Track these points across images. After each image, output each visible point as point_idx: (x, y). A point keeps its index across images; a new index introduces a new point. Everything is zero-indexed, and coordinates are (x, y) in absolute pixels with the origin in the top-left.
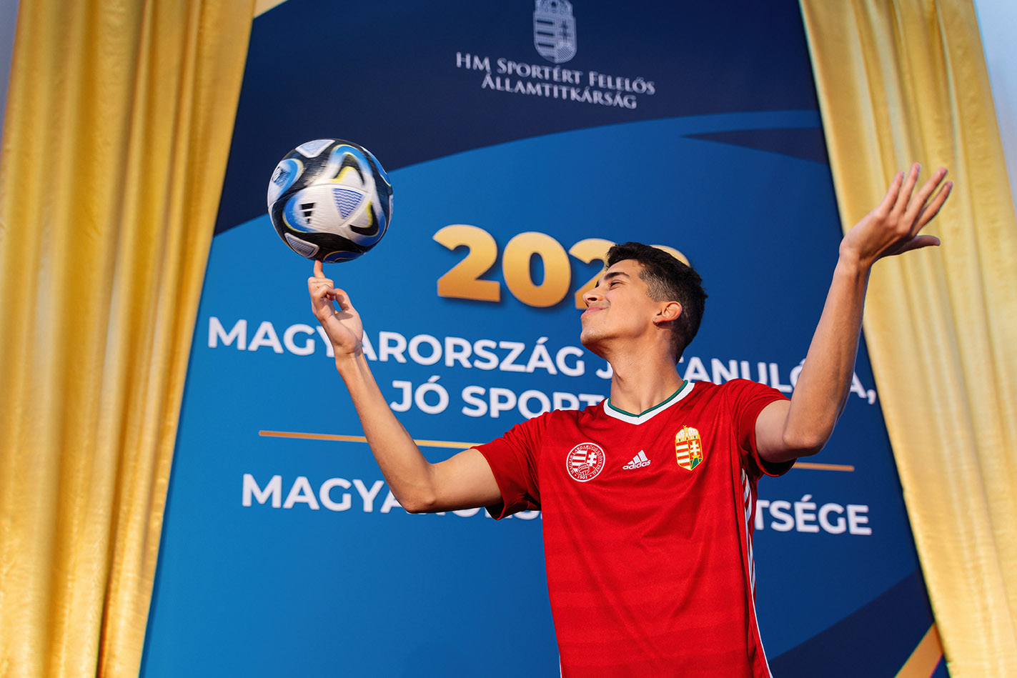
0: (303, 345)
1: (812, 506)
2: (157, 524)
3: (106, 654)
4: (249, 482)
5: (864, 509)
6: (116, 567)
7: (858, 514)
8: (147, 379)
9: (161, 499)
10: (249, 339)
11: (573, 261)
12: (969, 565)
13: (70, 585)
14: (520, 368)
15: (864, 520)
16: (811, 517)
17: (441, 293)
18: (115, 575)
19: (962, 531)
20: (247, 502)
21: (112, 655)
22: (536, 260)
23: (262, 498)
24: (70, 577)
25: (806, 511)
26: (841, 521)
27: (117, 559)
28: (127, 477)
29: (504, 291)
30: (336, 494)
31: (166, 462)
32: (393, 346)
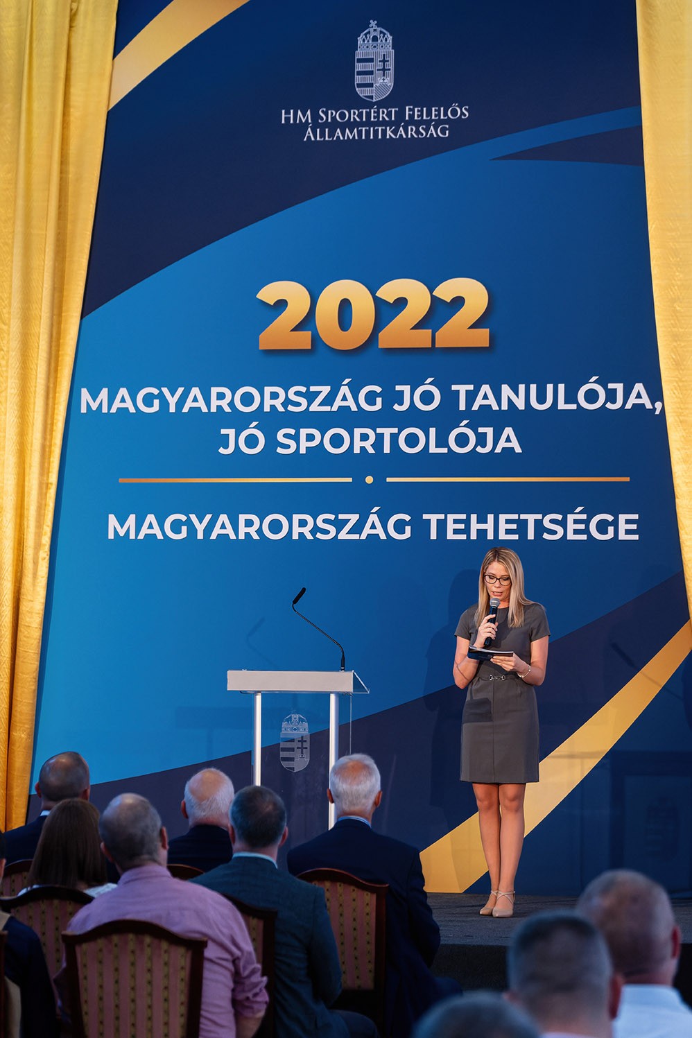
0: (152, 405)
1: (584, 517)
4: (112, 520)
5: (636, 517)
7: (628, 522)
10: (110, 403)
11: (378, 302)
14: (326, 409)
15: (634, 527)
16: (582, 527)
17: (261, 347)
20: (111, 536)
22: (345, 306)
23: (122, 532)
25: (576, 522)
26: (611, 529)
29: (316, 339)
30: (176, 527)
32: (222, 399)
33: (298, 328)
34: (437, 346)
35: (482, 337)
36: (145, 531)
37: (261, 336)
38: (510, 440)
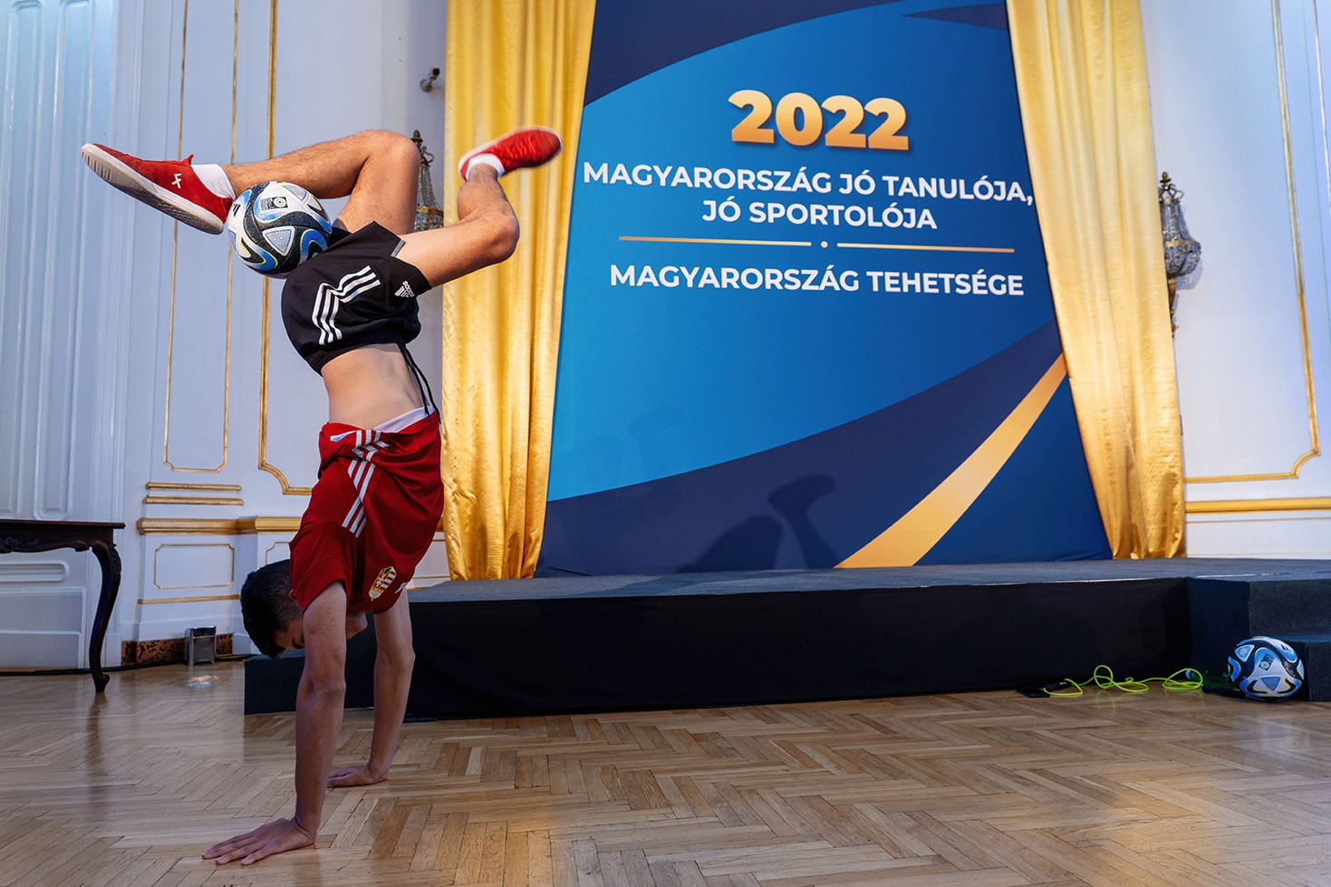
0: (645, 179)
1: (984, 277)
2: (559, 298)
3: (535, 378)
4: (614, 270)
5: (1020, 278)
6: (537, 326)
7: (1015, 281)
8: (547, 206)
9: (561, 282)
10: (610, 176)
11: (824, 112)
12: (1090, 315)
13: (510, 337)
14: (788, 189)
15: (1020, 285)
16: (983, 284)
17: (734, 139)
18: (536, 330)
19: (1087, 291)
20: (614, 283)
21: (538, 379)
22: (798, 113)
23: (623, 280)
24: (510, 332)
25: (979, 280)
26: (1004, 286)
27: (537, 320)
28: (539, 269)
29: (777, 136)
30: (669, 276)
31: (563, 259)
32: (703, 177)
33: (764, 126)
34: (871, 146)
35: (902, 143)
36: (642, 280)
37: (733, 131)
38: (927, 219)
